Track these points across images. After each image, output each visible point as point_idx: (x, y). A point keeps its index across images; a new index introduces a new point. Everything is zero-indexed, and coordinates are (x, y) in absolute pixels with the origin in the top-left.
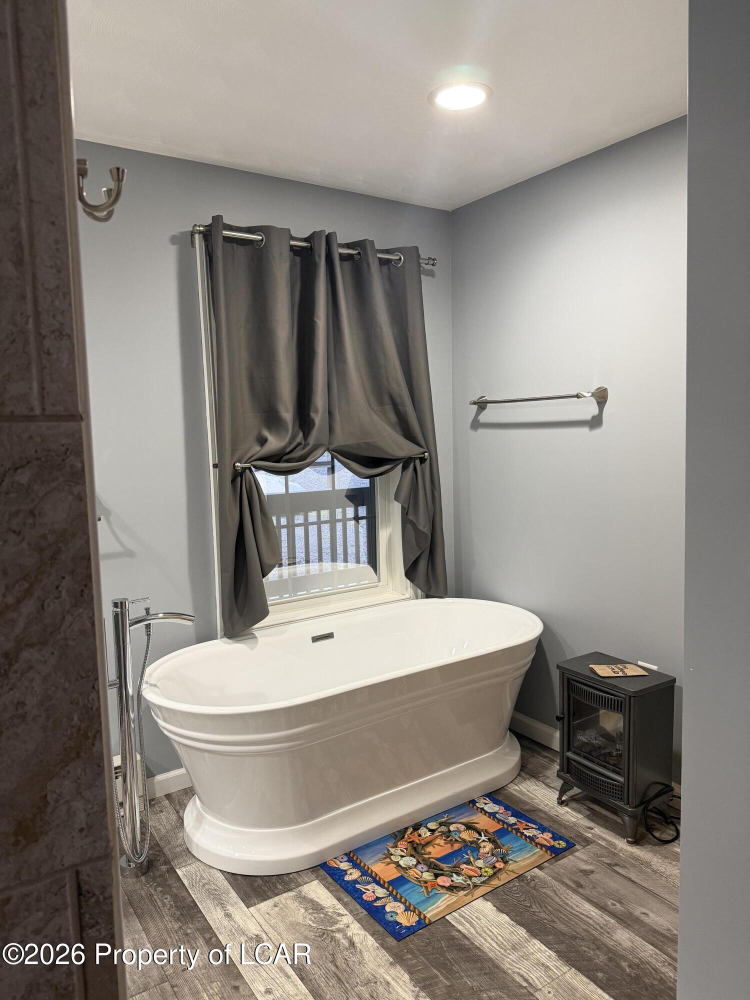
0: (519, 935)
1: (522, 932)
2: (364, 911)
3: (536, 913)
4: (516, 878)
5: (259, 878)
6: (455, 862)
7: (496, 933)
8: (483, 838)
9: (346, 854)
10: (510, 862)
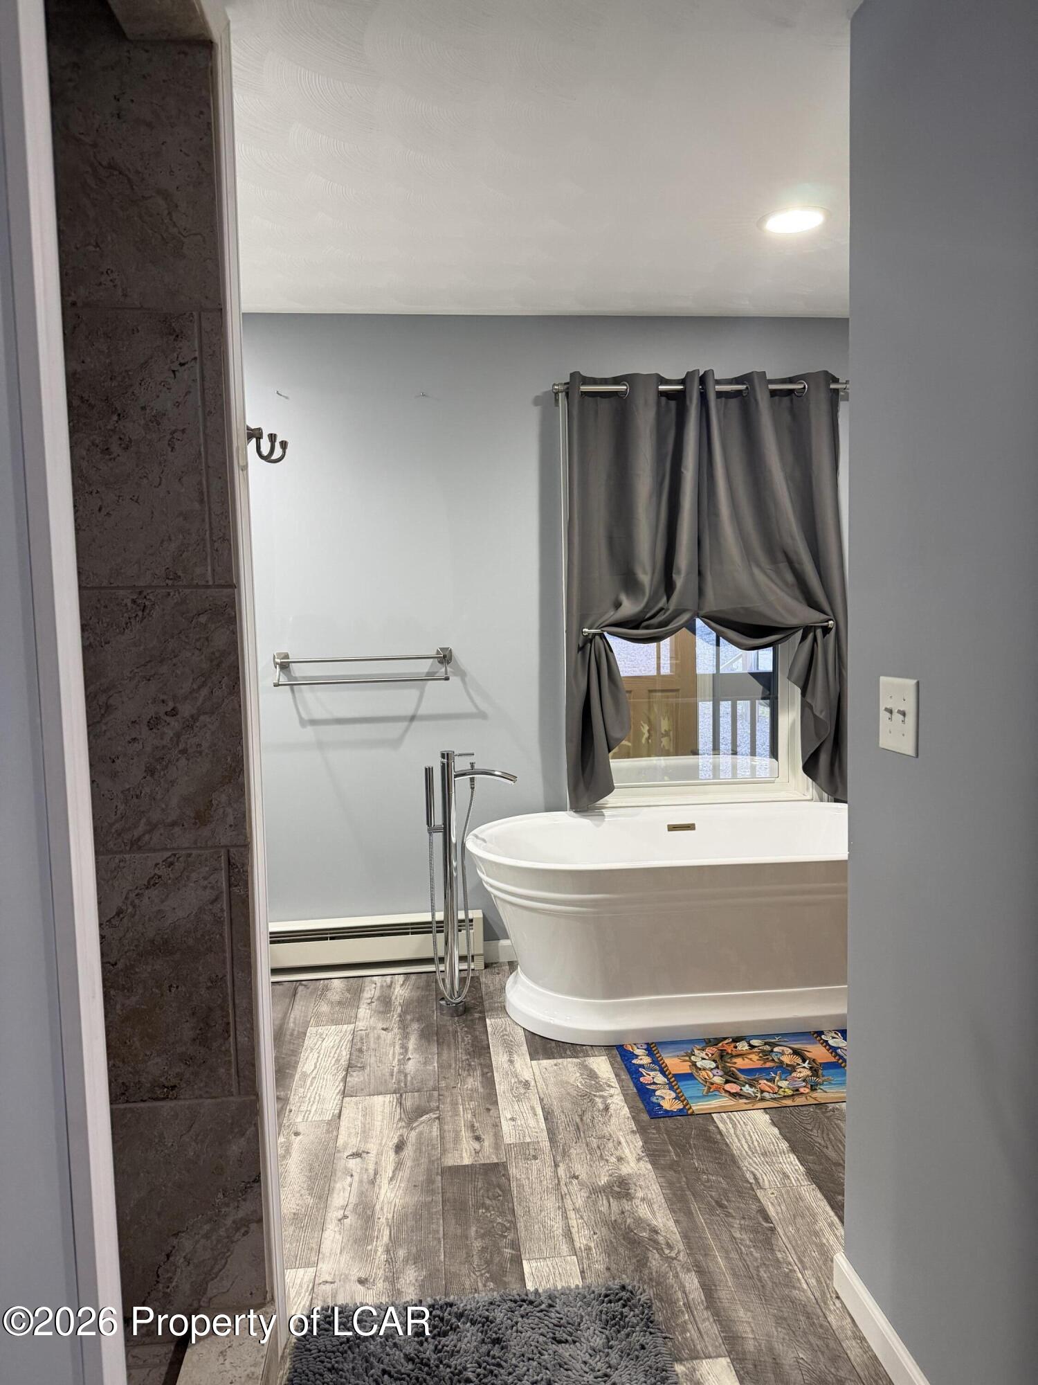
0: (778, 1146)
1: (784, 1145)
2: (635, 1089)
3: (812, 1137)
4: (815, 1104)
5: (554, 1042)
6: (757, 1076)
7: (754, 1139)
8: (806, 1065)
9: (647, 1044)
10: (819, 1091)
